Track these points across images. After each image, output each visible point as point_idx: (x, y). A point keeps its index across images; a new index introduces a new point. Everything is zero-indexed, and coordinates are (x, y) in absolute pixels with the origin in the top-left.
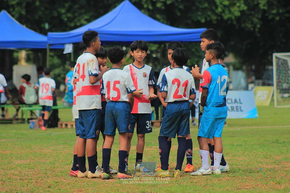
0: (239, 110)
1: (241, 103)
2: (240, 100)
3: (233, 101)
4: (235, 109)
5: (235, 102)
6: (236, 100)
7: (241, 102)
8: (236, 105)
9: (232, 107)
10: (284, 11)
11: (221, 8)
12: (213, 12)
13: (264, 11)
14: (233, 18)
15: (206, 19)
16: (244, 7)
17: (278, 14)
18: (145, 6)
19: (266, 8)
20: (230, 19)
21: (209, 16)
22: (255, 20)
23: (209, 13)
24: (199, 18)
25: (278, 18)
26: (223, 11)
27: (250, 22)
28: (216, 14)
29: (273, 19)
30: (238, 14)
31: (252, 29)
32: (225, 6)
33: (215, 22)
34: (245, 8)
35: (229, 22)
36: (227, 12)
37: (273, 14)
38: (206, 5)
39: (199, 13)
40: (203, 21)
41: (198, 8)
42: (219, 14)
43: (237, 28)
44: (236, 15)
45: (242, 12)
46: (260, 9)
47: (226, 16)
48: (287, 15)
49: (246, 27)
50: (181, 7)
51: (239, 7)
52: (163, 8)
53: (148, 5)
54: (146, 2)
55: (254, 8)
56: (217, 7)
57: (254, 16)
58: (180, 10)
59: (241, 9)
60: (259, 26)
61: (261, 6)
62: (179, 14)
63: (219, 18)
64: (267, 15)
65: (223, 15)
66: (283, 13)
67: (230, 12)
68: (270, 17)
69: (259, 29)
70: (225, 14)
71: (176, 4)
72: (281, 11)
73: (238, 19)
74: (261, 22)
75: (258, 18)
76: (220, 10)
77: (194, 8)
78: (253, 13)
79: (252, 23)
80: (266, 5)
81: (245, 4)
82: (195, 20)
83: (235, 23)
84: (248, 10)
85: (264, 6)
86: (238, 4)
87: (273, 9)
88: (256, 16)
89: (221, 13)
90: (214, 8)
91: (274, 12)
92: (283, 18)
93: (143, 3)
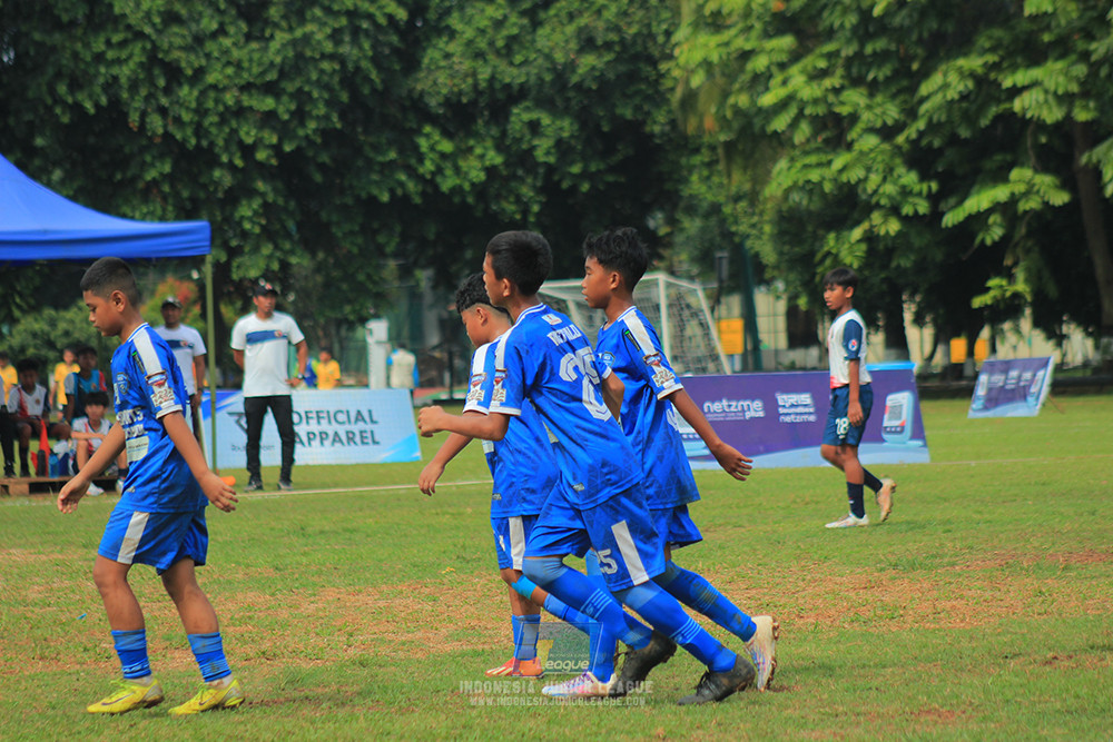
0: (369, 440)
1: (373, 422)
2: (370, 412)
3: (353, 415)
4: (358, 439)
5: (357, 420)
6: (359, 412)
7: (375, 418)
8: (361, 425)
9: (347, 432)
10: (602, 166)
11: (431, 159)
12: (412, 172)
13: (550, 169)
14: (467, 186)
15: (392, 191)
16: (495, 158)
17: (584, 175)
18: (225, 159)
19: (552, 160)
20: (457, 190)
21: (402, 184)
22: (526, 191)
23: (403, 177)
24: (375, 191)
25: (585, 187)
26: (439, 171)
27: (512, 199)
28: (420, 178)
29: (574, 189)
30: (478, 176)
31: (518, 217)
32: (443, 156)
33: (417, 200)
34: (499, 160)
35: (457, 200)
36: (449, 172)
37: (574, 176)
38: (392, 155)
39: (375, 177)
40: (385, 197)
41: (370, 162)
42: (428, 177)
43: (479, 214)
44: (474, 180)
45: (491, 171)
46: (537, 164)
47: (447, 183)
48: (610, 178)
49: (503, 210)
50: (325, 158)
51: (482, 157)
52: (274, 162)
53: (231, 155)
54: (226, 148)
55: (521, 159)
56: (421, 159)
57: (522, 180)
58: (322, 167)
59: (487, 163)
60: (536, 208)
61: (540, 155)
62: (318, 178)
63: (429, 190)
64: (556, 178)
65: (439, 179)
66: (599, 171)
67: (457, 170)
68: (565, 185)
69: (537, 215)
70: (444, 176)
71: (310, 153)
72: (593, 168)
73: (480, 190)
74: (543, 199)
75: (534, 187)
76: (429, 166)
77: (360, 163)
78: (520, 172)
79: (518, 199)
80: (553, 151)
81: (499, 148)
82: (364, 195)
83: (470, 200)
84: (506, 164)
85: (548, 153)
86: (478, 151)
87: (572, 163)
88: (529, 180)
89: (433, 174)
90: (413, 161)
91: (576, 169)
92: (601, 187)
93: (217, 150)
